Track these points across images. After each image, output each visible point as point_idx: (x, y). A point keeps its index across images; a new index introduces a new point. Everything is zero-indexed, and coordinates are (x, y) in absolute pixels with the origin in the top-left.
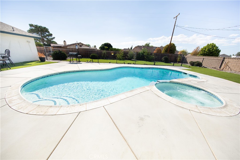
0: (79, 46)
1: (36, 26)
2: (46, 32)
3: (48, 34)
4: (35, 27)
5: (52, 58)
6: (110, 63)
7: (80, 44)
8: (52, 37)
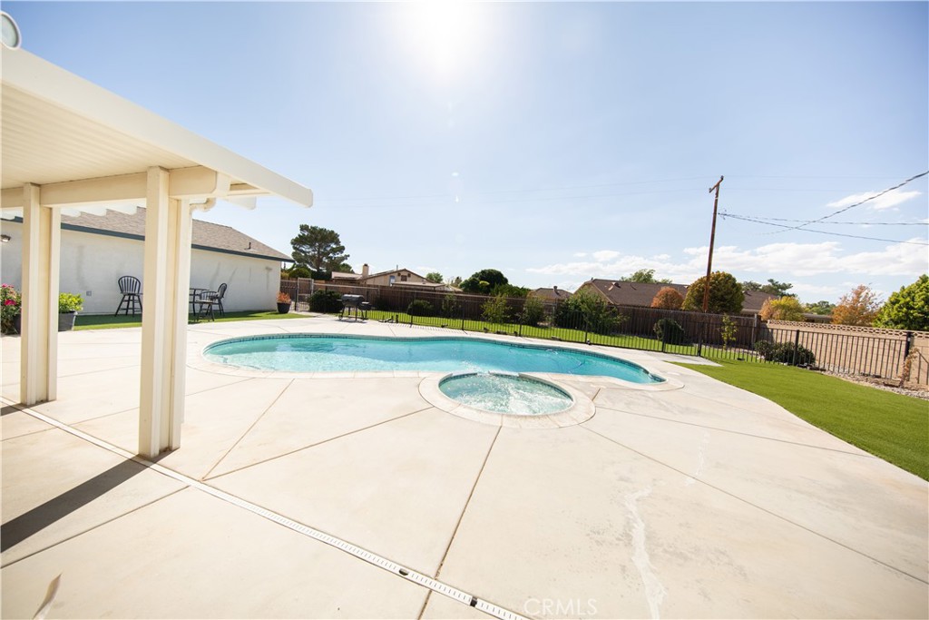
0: (400, 278)
1: (314, 230)
2: (332, 242)
3: (334, 246)
4: (312, 232)
5: (308, 307)
6: (443, 327)
7: (402, 274)
8: (343, 255)
